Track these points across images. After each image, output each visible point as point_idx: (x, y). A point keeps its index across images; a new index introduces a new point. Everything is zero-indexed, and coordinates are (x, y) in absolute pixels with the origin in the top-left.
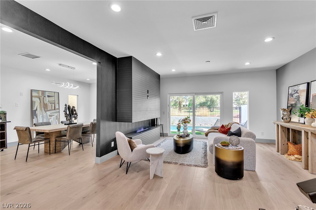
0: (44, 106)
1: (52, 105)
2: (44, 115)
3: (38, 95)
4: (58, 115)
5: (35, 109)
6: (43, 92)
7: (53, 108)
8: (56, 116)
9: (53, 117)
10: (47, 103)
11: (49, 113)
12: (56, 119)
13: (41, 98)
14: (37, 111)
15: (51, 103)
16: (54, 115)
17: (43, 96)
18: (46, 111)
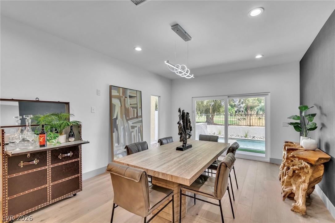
0: (125, 113)
1: (134, 110)
2: (126, 126)
3: (118, 94)
4: (140, 126)
5: (115, 117)
6: (125, 90)
7: (136, 116)
8: (139, 127)
9: (136, 128)
10: (128, 108)
11: (131, 123)
12: (139, 133)
13: (122, 99)
14: (117, 121)
15: (133, 108)
16: (136, 127)
17: (124, 96)
18: (127, 120)
